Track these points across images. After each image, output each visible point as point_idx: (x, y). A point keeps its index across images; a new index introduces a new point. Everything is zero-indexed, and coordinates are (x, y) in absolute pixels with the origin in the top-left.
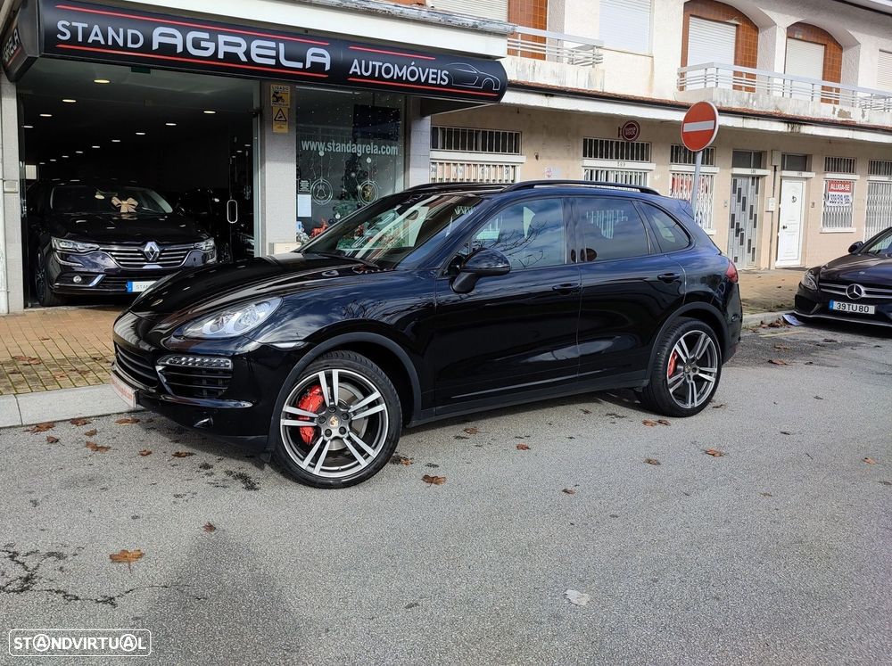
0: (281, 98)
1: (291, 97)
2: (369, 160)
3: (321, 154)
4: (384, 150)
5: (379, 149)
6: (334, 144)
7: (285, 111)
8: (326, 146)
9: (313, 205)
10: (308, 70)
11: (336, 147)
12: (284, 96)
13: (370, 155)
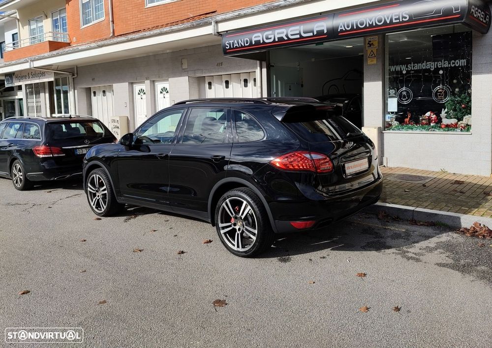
0: (372, 44)
1: (379, 42)
2: (441, 72)
3: (404, 72)
4: (453, 63)
5: (449, 63)
6: (412, 65)
7: (375, 51)
8: (407, 67)
9: (399, 105)
10: (316, 36)
11: (414, 66)
12: (374, 43)
13: (442, 69)
